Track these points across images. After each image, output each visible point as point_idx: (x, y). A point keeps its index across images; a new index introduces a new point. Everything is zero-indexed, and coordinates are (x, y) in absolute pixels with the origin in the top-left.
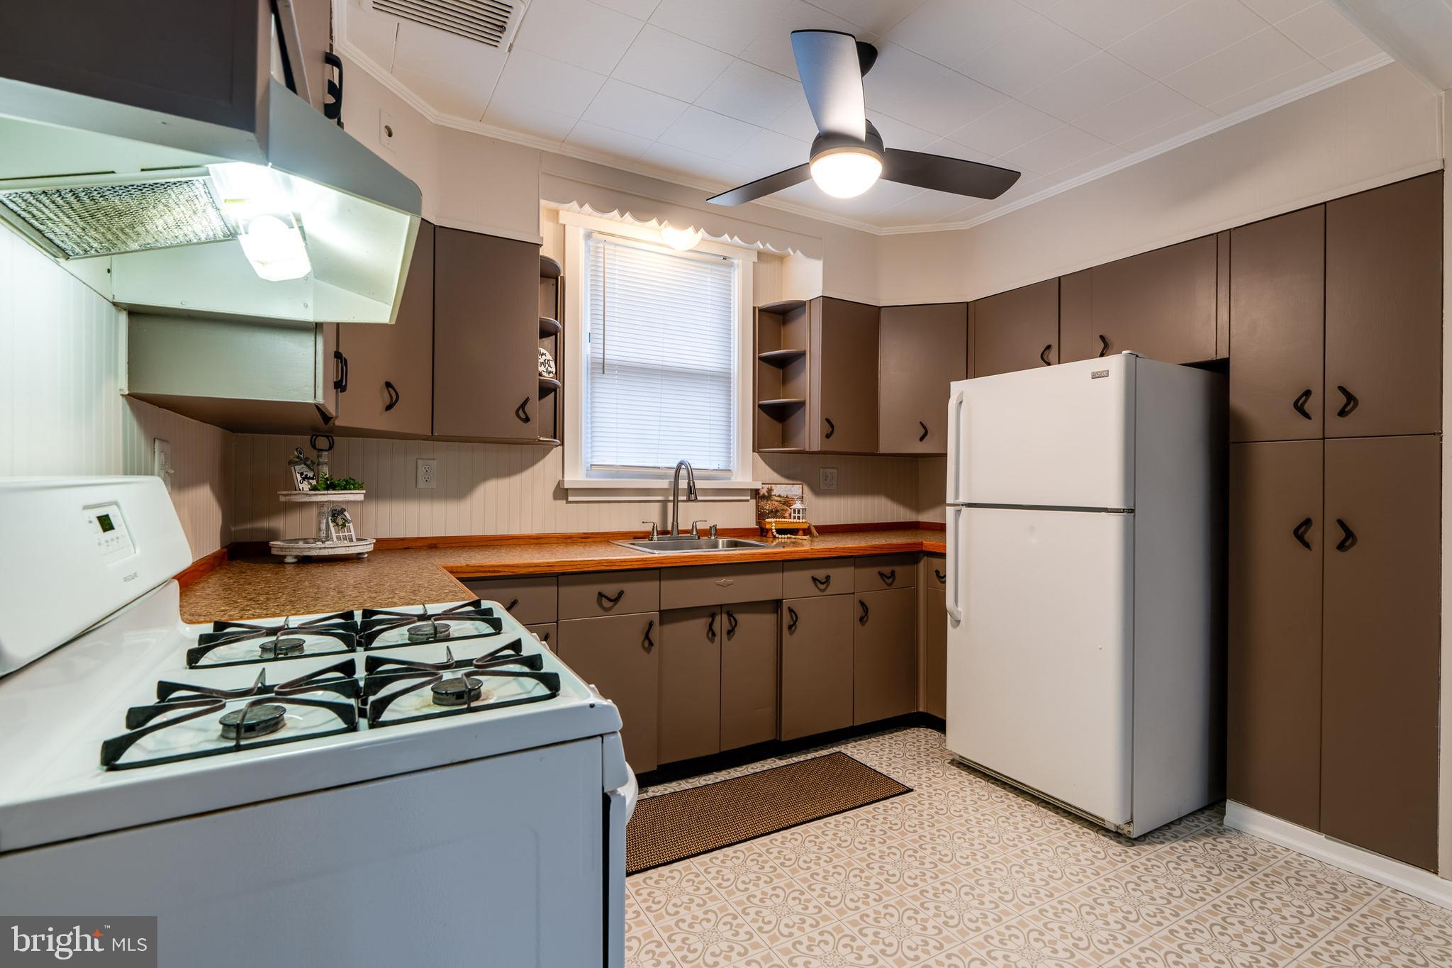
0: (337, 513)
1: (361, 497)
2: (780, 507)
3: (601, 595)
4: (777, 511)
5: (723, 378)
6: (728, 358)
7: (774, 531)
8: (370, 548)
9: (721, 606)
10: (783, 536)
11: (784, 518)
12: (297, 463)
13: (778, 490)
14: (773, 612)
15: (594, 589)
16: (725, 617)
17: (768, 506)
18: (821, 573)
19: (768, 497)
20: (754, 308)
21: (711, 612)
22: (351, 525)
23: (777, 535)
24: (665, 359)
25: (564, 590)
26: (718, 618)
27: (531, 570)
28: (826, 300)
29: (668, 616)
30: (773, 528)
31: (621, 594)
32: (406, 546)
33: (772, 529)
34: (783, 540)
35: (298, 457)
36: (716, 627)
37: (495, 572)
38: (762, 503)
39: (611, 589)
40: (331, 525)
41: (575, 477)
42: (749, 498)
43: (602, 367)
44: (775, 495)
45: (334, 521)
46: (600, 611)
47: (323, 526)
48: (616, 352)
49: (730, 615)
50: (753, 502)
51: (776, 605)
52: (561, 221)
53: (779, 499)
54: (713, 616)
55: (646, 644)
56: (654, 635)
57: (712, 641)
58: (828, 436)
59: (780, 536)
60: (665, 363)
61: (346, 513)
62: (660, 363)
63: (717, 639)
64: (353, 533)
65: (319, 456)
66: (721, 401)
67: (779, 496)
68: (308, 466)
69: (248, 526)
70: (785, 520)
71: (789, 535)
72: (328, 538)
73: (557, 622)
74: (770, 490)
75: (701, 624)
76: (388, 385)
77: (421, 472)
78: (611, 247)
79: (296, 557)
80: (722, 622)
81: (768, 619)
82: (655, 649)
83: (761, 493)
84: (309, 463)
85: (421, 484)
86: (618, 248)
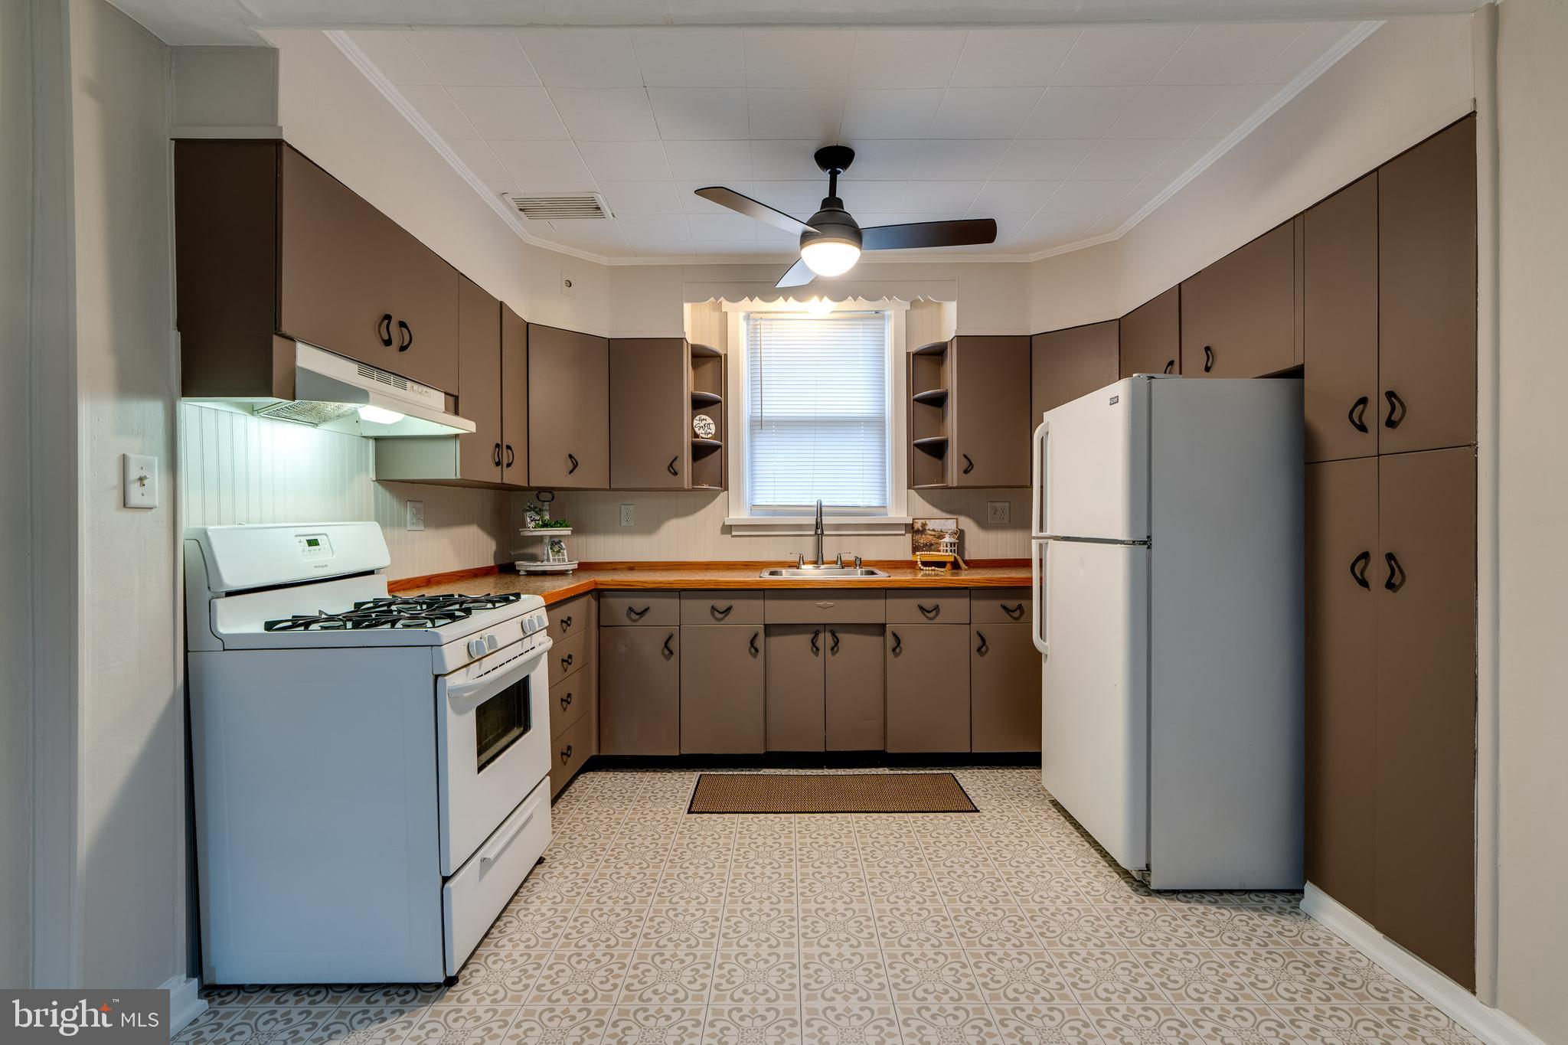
0: (555, 542)
1: (569, 533)
2: (934, 540)
3: (713, 608)
4: (931, 545)
5: (876, 423)
6: (881, 403)
7: (919, 563)
8: (576, 566)
9: (825, 624)
10: (927, 568)
11: (939, 551)
12: (528, 511)
13: (931, 525)
14: (880, 635)
15: (709, 603)
16: (828, 635)
17: (922, 540)
18: (928, 603)
19: (922, 531)
20: (908, 354)
21: (815, 630)
22: (565, 552)
23: (922, 567)
24: (818, 411)
25: (684, 602)
26: (821, 636)
27: (657, 585)
28: (960, 339)
29: (770, 629)
30: (919, 560)
31: (729, 609)
32: (614, 567)
33: (917, 562)
34: (927, 572)
35: (529, 507)
36: (820, 642)
37: (631, 585)
38: (917, 537)
39: (722, 604)
40: (550, 551)
41: (739, 515)
42: (903, 532)
43: (759, 424)
44: (929, 530)
45: (551, 549)
46: (714, 621)
47: (546, 552)
48: (775, 407)
49: (833, 634)
50: (909, 536)
51: (880, 629)
52: (723, 310)
53: (933, 533)
54: (817, 634)
55: (753, 650)
56: (760, 643)
57: (817, 654)
58: (966, 472)
59: (925, 568)
60: (818, 415)
61: (562, 544)
62: (814, 415)
63: (821, 653)
64: (566, 557)
65: (543, 506)
66: (875, 444)
67: (934, 530)
68: (537, 513)
69: (521, 552)
70: (940, 553)
71: (933, 568)
72: (548, 560)
73: (679, 626)
74: (924, 525)
75: (805, 639)
76: (571, 456)
77: (624, 513)
78: (766, 322)
79: (527, 571)
80: (825, 640)
81: (873, 641)
82: (761, 654)
83: (916, 528)
84: (537, 510)
85: (624, 523)
86: (774, 322)
